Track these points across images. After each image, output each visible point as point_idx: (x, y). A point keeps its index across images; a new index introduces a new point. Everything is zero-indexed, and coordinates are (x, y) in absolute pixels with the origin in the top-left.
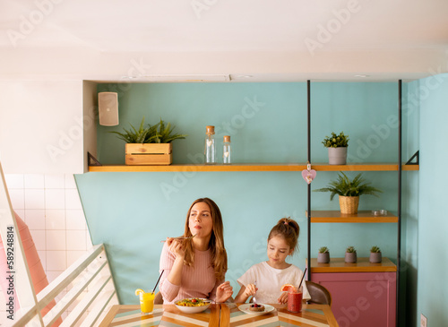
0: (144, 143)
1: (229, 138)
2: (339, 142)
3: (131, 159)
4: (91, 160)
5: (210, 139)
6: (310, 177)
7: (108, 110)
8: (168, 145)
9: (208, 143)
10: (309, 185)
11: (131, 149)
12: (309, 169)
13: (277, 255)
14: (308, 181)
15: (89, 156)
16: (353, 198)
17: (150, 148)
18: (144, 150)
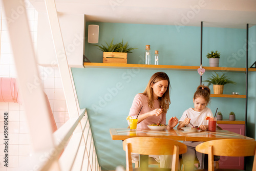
0: (114, 52)
1: (158, 52)
2: (216, 56)
3: (106, 60)
4: (85, 59)
5: (148, 52)
6: (202, 72)
7: (93, 34)
8: (126, 53)
9: (147, 54)
10: (201, 77)
11: (106, 55)
12: (201, 68)
13: (201, 107)
14: (201, 74)
15: (84, 57)
16: (222, 86)
17: (117, 55)
18: (113, 56)
